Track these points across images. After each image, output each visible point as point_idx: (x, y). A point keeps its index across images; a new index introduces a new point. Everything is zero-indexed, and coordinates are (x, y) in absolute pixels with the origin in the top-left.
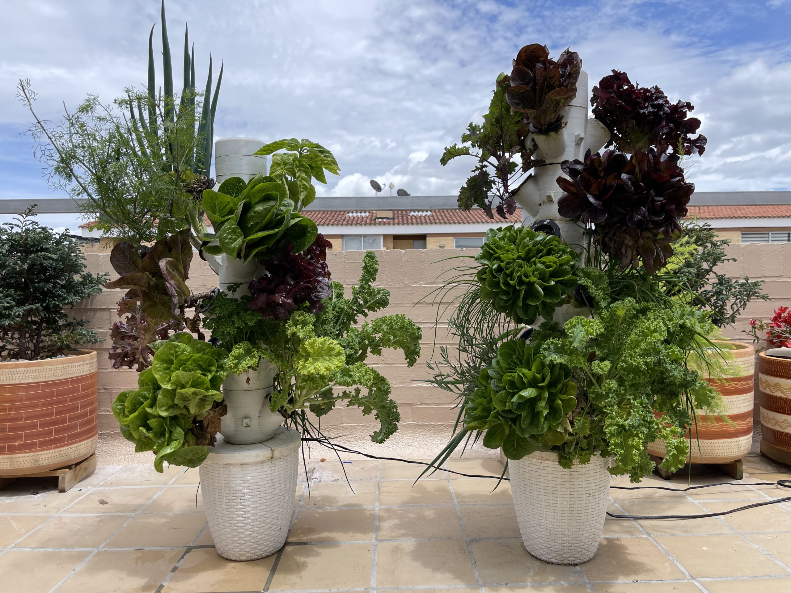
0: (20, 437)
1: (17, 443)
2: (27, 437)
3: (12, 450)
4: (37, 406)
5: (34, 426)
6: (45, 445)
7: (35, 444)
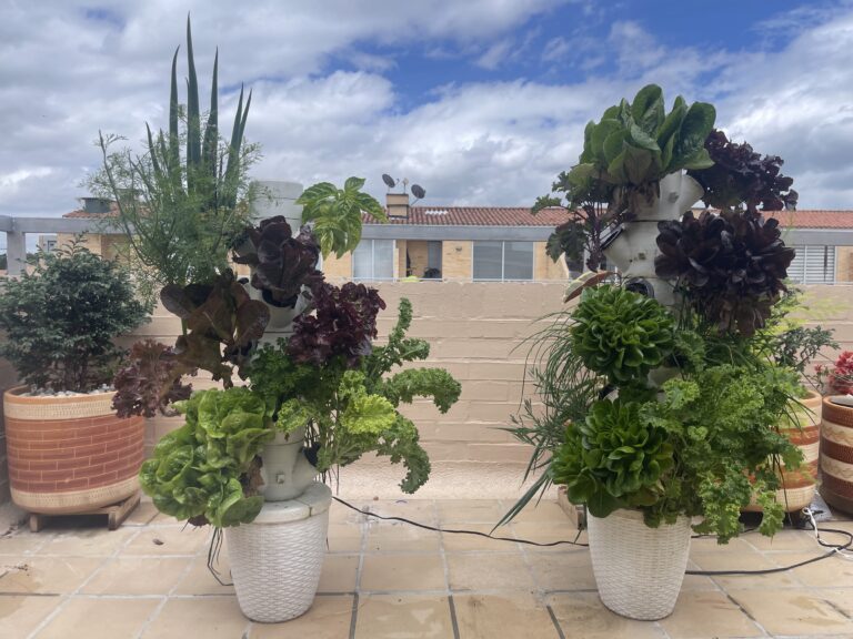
0: (70, 475)
1: (67, 481)
2: (78, 474)
3: (62, 487)
4: (88, 442)
5: (85, 463)
6: (95, 482)
7: (85, 481)
